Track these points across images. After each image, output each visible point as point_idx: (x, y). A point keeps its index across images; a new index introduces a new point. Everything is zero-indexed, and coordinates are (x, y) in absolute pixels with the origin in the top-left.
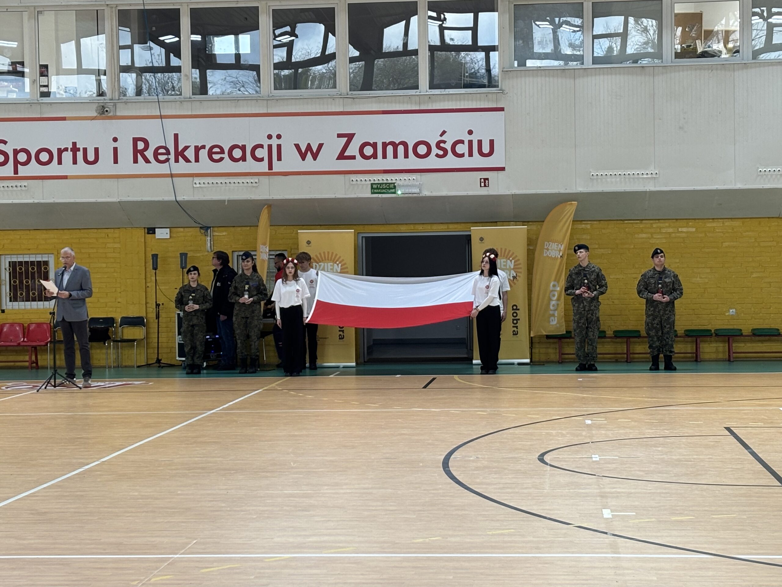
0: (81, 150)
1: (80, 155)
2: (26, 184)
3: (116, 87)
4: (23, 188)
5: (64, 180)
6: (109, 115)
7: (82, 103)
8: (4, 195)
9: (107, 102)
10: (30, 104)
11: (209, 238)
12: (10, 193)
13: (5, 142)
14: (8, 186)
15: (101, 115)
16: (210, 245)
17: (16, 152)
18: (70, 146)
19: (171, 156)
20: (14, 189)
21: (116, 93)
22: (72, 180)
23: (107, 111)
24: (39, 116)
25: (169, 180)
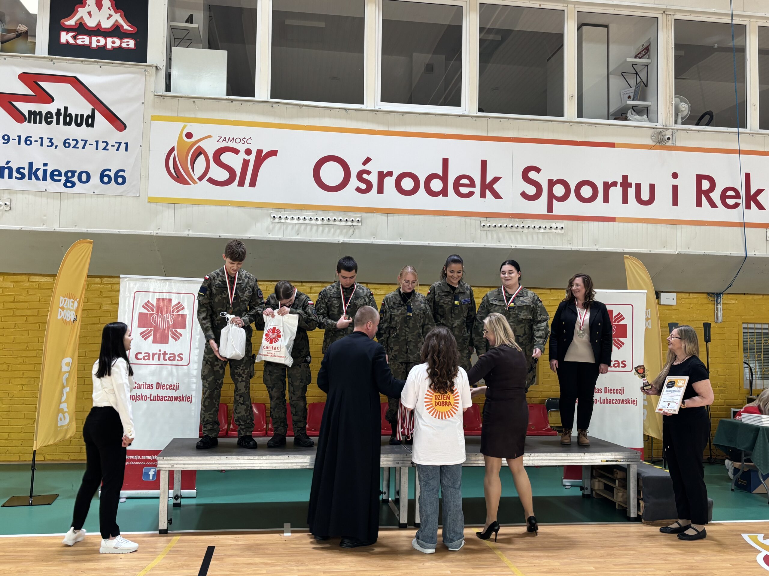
0: (634, 186)
1: (631, 192)
2: (563, 225)
3: (671, 112)
4: (558, 231)
5: (611, 223)
6: (667, 144)
7: (634, 127)
8: (532, 238)
9: (666, 129)
10: (571, 124)
11: (720, 307)
12: (540, 236)
13: (538, 170)
14: (540, 227)
15: (658, 144)
16: (719, 315)
17: (551, 183)
18: (620, 180)
19: (742, 201)
20: (547, 230)
21: (671, 119)
22: (621, 224)
23: (669, 139)
24: (582, 140)
25: (738, 230)
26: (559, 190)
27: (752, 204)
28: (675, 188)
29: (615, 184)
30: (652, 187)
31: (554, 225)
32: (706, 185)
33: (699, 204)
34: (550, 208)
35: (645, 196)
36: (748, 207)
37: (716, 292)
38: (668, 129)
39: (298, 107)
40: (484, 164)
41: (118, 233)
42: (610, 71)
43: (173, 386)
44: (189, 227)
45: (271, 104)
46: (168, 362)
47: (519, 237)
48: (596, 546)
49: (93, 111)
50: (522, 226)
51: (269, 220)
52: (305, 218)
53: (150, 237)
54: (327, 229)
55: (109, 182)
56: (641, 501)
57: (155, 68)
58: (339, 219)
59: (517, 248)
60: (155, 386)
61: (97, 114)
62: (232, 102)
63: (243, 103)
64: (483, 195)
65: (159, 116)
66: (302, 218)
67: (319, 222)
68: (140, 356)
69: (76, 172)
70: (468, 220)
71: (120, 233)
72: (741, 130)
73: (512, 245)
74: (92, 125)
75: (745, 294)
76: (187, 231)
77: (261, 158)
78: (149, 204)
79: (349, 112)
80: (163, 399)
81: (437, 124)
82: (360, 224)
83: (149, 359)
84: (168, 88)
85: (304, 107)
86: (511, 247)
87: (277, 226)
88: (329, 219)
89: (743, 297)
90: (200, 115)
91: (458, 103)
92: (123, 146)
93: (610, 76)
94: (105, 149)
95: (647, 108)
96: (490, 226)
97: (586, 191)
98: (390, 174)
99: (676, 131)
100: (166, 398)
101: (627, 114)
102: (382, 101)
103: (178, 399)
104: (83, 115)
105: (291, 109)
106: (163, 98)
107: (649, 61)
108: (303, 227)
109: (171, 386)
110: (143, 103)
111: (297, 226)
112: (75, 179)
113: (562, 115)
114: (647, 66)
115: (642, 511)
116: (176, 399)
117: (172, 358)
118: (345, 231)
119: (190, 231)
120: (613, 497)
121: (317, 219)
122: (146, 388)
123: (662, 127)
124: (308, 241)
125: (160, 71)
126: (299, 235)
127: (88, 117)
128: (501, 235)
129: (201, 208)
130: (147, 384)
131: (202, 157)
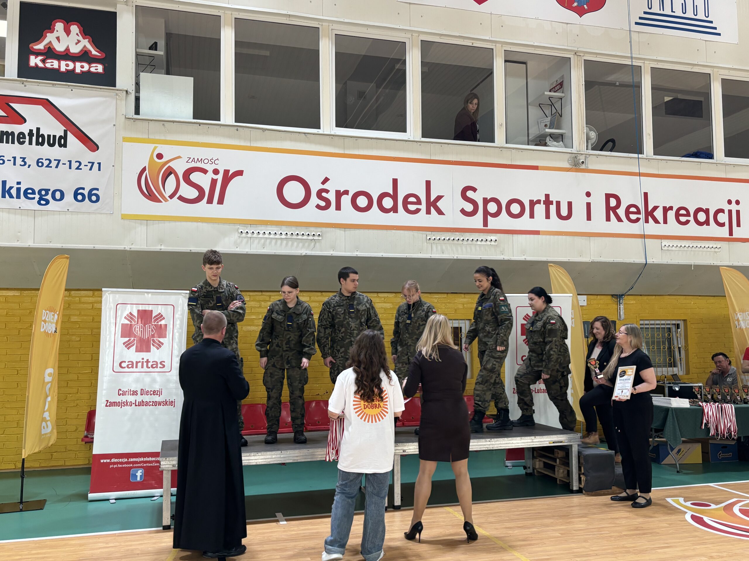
0: (555, 203)
1: (553, 208)
2: (497, 238)
3: (583, 140)
4: (493, 243)
5: (536, 236)
6: (581, 167)
7: (554, 152)
8: (471, 250)
9: (580, 154)
10: (501, 149)
11: (622, 306)
12: (478, 248)
13: (474, 190)
14: (477, 240)
15: (574, 167)
16: (622, 313)
17: (486, 201)
18: (543, 199)
19: (642, 216)
20: (483, 243)
21: (583, 145)
22: (544, 236)
23: (583, 162)
24: (510, 164)
25: (640, 241)
26: (492, 207)
27: (650, 219)
28: (589, 205)
29: (539, 202)
30: (570, 204)
31: (489, 238)
32: (613, 202)
33: (608, 219)
34: (485, 224)
35: (564, 212)
36: (647, 221)
37: (618, 294)
38: (582, 154)
39: (261, 131)
40: (428, 184)
41: (93, 248)
42: (529, 102)
43: (156, 392)
44: (161, 242)
45: (236, 128)
46: (151, 370)
47: (459, 248)
48: (553, 516)
49: (65, 132)
50: (462, 239)
51: (237, 235)
52: (270, 233)
53: (124, 252)
54: (290, 243)
55: (83, 200)
56: (581, 476)
57: (125, 92)
58: (302, 233)
59: (458, 258)
60: (139, 393)
61: (70, 136)
62: (200, 125)
63: (210, 126)
64: (428, 212)
65: (130, 138)
66: (267, 232)
67: (283, 236)
68: (124, 365)
69: (49, 190)
70: (416, 233)
71: (95, 248)
72: (640, 156)
73: (453, 256)
74: (65, 145)
75: (641, 295)
76: (159, 246)
77: (228, 177)
78: (122, 221)
79: (308, 136)
80: (147, 404)
81: (387, 148)
82: (320, 238)
83: (132, 367)
84: (137, 111)
85: (266, 131)
86: (453, 258)
87: (245, 240)
88: (292, 234)
89: (640, 297)
90: (169, 138)
91: (404, 130)
92: (96, 166)
93: (529, 107)
94: (78, 168)
95: (562, 135)
96: (435, 239)
97: (515, 208)
98: (346, 192)
99: (588, 156)
100: (150, 403)
101: (545, 140)
102: (336, 126)
103: (162, 404)
104: (56, 136)
105: (254, 132)
106: (134, 121)
107: (563, 95)
108: (268, 241)
109: (154, 392)
110: (114, 125)
111: (263, 241)
112: (49, 197)
113: (493, 141)
114: (561, 99)
115: (583, 484)
116: (160, 404)
117: (154, 366)
118: (307, 244)
119: (162, 246)
120: (555, 474)
121: (281, 233)
122: (130, 395)
123: (577, 152)
124: (274, 254)
125: (130, 96)
126: (265, 248)
127: (61, 137)
128: (444, 247)
129: (173, 224)
130: (132, 390)
131: (172, 177)
